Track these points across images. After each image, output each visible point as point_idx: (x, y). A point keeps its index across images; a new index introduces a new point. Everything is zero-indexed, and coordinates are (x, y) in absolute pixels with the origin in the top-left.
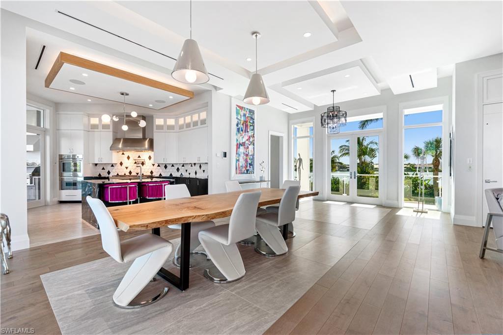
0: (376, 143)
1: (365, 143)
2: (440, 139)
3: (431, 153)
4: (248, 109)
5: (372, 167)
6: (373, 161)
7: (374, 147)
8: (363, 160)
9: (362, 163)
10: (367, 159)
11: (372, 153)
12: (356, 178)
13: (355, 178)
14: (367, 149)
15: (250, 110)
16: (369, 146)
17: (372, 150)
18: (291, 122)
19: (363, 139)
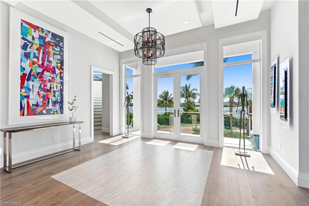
0: (196, 90)
1: (190, 90)
2: (234, 87)
3: (228, 96)
4: (49, 32)
5: (194, 104)
6: (194, 101)
7: (195, 92)
8: (189, 100)
9: (189, 102)
10: (191, 99)
11: (194, 96)
12: (180, 116)
13: (178, 116)
14: (191, 93)
15: (52, 33)
16: (192, 92)
17: (194, 94)
18: (121, 61)
19: (189, 87)
